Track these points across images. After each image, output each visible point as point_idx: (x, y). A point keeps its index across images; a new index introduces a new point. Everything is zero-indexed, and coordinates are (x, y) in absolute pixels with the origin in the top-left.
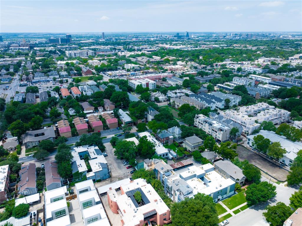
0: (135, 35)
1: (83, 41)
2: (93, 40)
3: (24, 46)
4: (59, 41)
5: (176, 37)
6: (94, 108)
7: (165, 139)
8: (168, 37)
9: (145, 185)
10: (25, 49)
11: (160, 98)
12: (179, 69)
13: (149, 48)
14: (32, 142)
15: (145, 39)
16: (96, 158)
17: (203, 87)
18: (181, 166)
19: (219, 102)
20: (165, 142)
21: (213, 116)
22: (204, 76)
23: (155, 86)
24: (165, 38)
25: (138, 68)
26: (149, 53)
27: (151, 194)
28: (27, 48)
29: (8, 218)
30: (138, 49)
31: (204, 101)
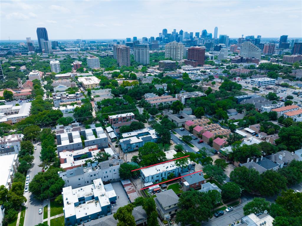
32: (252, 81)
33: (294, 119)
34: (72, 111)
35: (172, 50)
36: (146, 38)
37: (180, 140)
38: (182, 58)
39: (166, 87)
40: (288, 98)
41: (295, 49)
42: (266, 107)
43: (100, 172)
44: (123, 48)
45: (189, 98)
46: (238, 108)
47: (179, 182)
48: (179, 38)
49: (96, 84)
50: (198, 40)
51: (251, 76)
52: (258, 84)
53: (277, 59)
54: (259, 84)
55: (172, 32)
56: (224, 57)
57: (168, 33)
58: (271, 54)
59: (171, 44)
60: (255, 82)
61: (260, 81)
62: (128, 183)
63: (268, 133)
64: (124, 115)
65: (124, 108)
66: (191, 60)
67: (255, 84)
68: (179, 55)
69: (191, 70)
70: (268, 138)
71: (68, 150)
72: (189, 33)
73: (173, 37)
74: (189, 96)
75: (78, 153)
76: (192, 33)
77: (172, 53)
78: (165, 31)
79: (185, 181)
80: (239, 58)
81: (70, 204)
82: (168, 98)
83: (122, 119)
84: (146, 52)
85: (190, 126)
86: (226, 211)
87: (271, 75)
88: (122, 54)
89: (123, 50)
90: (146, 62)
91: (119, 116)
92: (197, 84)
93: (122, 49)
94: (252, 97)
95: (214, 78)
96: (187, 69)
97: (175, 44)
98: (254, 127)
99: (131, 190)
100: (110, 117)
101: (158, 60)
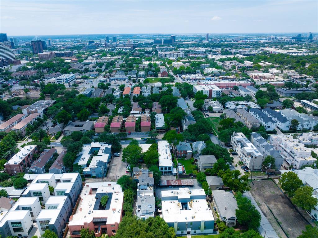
0: (245, 37)
1: (186, 42)
2: (197, 41)
3: (128, 46)
4: (162, 43)
5: (295, 40)
6: (141, 109)
7: (182, 152)
8: (283, 40)
9: (119, 192)
10: (127, 49)
11: (214, 108)
12: (267, 78)
13: (249, 52)
14: (69, 131)
15: (254, 41)
16: (102, 155)
17: (280, 102)
18: (177, 184)
19: (282, 122)
20: (182, 155)
21: (255, 137)
22: (291, 88)
23: (219, 94)
24: (281, 40)
25: (219, 73)
26: (245, 57)
27: (116, 202)
28: (130, 47)
29: (10, 187)
30: (234, 52)
31: (262, 119)
32: (57, 80)
51: (44, 77)
60: (62, 80)
61: (67, 78)
62: (166, 182)
79: (187, 151)
87: (65, 71)
98: (137, 109)
99: (177, 182)
100: (12, 163)
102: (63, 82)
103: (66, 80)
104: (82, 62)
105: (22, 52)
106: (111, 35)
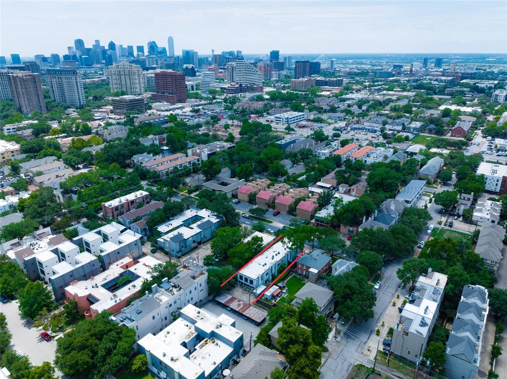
6: (335, 182)
7: (305, 268)
10: (443, 81)
11: (476, 214)
16: (192, 229)
20: (304, 273)
27: (129, 289)
28: (451, 78)
32: (276, 118)
33: (364, 161)
34: (7, 209)
35: (123, 77)
36: (43, 55)
37: (247, 218)
38: (143, 90)
39: (158, 140)
40: (335, 137)
41: (297, 70)
42: (323, 151)
43: (182, 294)
44: (26, 76)
45: (214, 154)
46: (292, 158)
47: (294, 274)
48: (110, 57)
49: (13, 152)
50: (147, 60)
51: (269, 112)
52: (285, 121)
53: (282, 85)
54: (288, 121)
55: (93, 45)
56: (211, 85)
57: (86, 47)
58: (268, 77)
59: (119, 66)
60: (281, 120)
61: (288, 118)
62: (229, 298)
63: (350, 183)
64: (131, 197)
65: (119, 185)
66: (164, 93)
67: (281, 122)
68: (137, 86)
69: (170, 110)
70: (353, 190)
71: (80, 279)
72: (125, 46)
73: (98, 54)
74: (211, 150)
75: (105, 279)
76: (131, 48)
77: (123, 82)
78: (79, 43)
79: (310, 268)
80: (237, 86)
81: (177, 359)
82: (179, 158)
83: (130, 205)
84: (76, 82)
85: (249, 193)
86: (376, 289)
88: (26, 88)
89: (27, 80)
90: (80, 101)
91: (123, 199)
92: (199, 131)
93: (24, 78)
94: (297, 141)
95: (219, 120)
96: (163, 108)
97: (126, 66)
98: (328, 180)
99: (242, 306)
100: (107, 204)
101: (100, 97)
102: (283, 122)
103: (286, 120)
104: (341, 96)
105: (285, 76)
106: (431, 57)
